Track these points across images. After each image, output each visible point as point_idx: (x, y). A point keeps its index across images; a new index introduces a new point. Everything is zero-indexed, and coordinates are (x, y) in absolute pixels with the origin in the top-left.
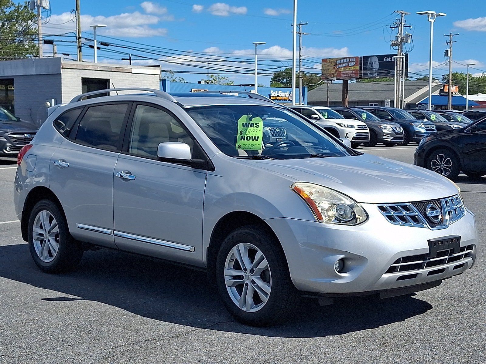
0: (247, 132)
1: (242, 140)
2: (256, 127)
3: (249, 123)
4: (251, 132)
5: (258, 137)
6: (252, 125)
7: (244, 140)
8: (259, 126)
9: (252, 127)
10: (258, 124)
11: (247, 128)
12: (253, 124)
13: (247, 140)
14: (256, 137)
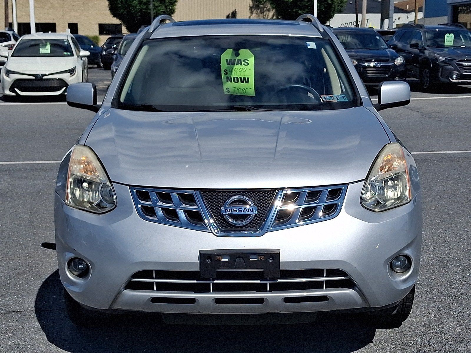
0: (234, 72)
1: (229, 81)
2: (244, 64)
3: (235, 60)
4: (238, 71)
5: (248, 78)
6: (239, 63)
7: (231, 82)
8: (248, 64)
9: (239, 65)
10: (248, 60)
11: (233, 66)
12: (241, 60)
13: (234, 81)
14: (245, 78)
